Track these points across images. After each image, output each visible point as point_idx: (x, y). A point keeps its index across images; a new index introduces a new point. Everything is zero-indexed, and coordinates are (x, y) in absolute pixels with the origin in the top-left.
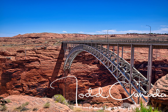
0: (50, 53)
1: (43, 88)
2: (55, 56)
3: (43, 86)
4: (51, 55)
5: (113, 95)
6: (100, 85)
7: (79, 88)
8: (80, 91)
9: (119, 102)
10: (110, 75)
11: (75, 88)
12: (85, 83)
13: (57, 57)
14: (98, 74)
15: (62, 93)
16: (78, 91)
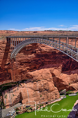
2: (3, 48)
5: (47, 74)
6: (37, 68)
7: (23, 72)
8: (24, 73)
9: (50, 79)
10: (43, 61)
11: (20, 72)
12: (27, 68)
13: (5, 49)
14: (35, 61)
15: (11, 76)
16: (22, 74)
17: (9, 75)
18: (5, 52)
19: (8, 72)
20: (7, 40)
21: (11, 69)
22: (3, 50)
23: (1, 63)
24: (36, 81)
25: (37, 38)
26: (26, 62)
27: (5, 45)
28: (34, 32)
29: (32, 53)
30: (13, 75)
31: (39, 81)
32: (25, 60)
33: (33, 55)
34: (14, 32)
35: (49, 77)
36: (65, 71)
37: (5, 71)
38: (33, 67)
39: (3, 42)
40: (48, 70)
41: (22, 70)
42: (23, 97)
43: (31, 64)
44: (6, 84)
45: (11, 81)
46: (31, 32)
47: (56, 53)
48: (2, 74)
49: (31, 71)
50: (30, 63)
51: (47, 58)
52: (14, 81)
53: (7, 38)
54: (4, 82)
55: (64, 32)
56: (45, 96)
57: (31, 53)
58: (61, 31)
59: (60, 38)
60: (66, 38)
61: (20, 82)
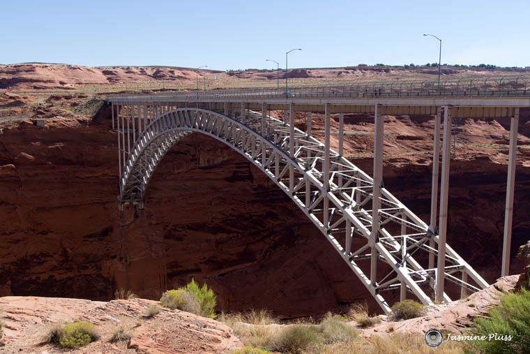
7: (179, 274)
10: (291, 220)
11: (165, 273)
14: (246, 219)
16: (175, 285)
17: (107, 288)
19: (100, 276)
21: (116, 261)
26: (196, 227)
29: (234, 179)
37: (86, 268)
38: (233, 251)
41: (173, 265)
43: (225, 236)
48: (69, 283)
49: (222, 272)
50: (218, 230)
57: (227, 179)
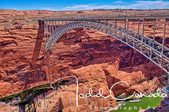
0: (27, 33)
1: (24, 72)
2: (34, 36)
3: (24, 70)
4: (29, 35)
5: (97, 72)
6: (84, 63)
7: (63, 69)
8: (64, 71)
9: (103, 78)
10: (92, 53)
11: (59, 69)
12: (69, 63)
13: (36, 37)
14: (80, 53)
15: (46, 76)
16: (62, 72)
17: (43, 74)
18: (36, 41)
19: (41, 70)
20: (40, 24)
22: (34, 39)
23: (32, 58)
24: (82, 82)
25: (83, 20)
26: (67, 56)
27: (36, 32)
28: (78, 13)
29: (76, 42)
30: (49, 74)
31: (86, 81)
32: (66, 52)
33: (77, 45)
34: (49, 12)
35: (101, 76)
36: (124, 67)
38: (77, 62)
39: (33, 27)
40: (99, 66)
41: (61, 67)
42: (64, 104)
43: (75, 58)
44: (40, 86)
45: (45, 83)
46: (73, 13)
47: (111, 42)
48: (33, 73)
49: (74, 68)
50: (73, 56)
51: (97, 50)
52: (50, 82)
53: (40, 21)
54: (37, 84)
55: (121, 11)
56: (95, 103)
58: (118, 9)
59: (117, 20)
60: (125, 20)
61: (60, 84)
